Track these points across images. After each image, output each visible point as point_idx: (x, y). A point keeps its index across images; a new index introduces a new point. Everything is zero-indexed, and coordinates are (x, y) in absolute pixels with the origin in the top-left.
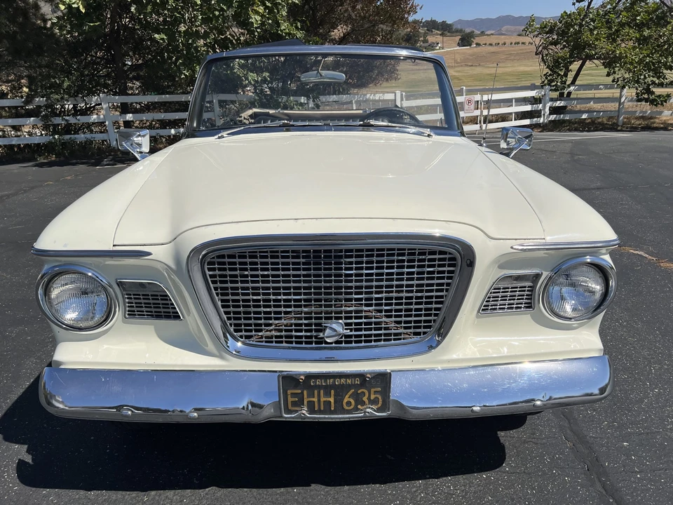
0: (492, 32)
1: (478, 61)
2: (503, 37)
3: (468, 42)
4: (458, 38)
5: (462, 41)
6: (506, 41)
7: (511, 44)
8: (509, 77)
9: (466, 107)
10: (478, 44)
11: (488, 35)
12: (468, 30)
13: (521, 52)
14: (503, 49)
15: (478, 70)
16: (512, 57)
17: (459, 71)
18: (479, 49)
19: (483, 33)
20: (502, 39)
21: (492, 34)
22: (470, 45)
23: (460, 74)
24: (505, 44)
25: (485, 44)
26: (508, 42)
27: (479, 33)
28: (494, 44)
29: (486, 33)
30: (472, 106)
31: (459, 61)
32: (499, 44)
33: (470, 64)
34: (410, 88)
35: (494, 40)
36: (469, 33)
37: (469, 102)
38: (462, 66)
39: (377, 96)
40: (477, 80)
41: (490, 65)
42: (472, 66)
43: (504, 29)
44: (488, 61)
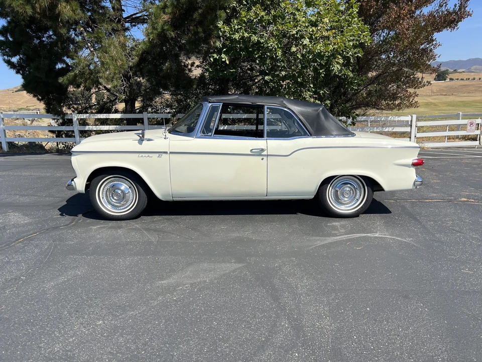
0: (464, 70)
1: (451, 91)
2: (473, 74)
3: (443, 77)
4: (434, 75)
5: (438, 77)
6: (476, 77)
7: (480, 79)
8: (479, 104)
9: (469, 128)
10: (451, 79)
11: (460, 73)
12: (443, 69)
14: (473, 83)
15: (451, 99)
18: (452, 82)
19: (455, 71)
20: (472, 75)
21: (464, 72)
22: (445, 80)
24: (474, 79)
25: (458, 79)
26: (477, 77)
27: (453, 71)
28: (465, 79)
29: (458, 71)
30: (474, 127)
31: (435, 91)
32: (469, 79)
33: (444, 94)
35: (465, 76)
36: (444, 71)
37: (471, 124)
38: (437, 95)
39: (397, 119)
40: (451, 106)
41: (461, 95)
42: (446, 95)
43: (473, 68)
44: (459, 92)
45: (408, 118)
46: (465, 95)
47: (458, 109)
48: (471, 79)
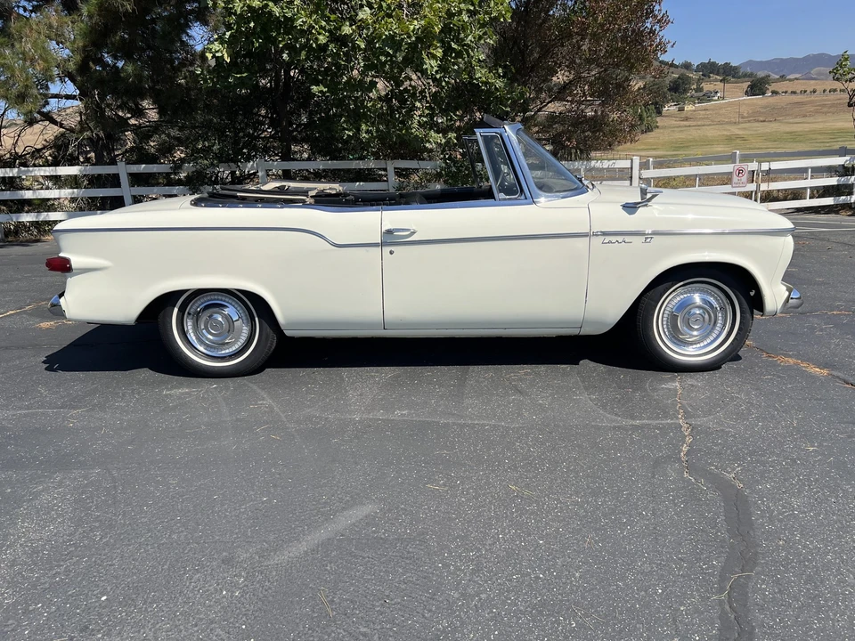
0: (797, 76)
1: (773, 114)
2: (812, 82)
3: (761, 89)
4: (746, 85)
5: (752, 89)
6: (818, 88)
7: (824, 91)
8: (819, 136)
9: (735, 179)
10: (774, 93)
11: (790, 80)
12: (761, 74)
13: (839, 102)
14: (813, 98)
15: (772, 127)
16: (825, 110)
17: (745, 129)
18: (777, 98)
19: (783, 78)
20: (811, 85)
21: (797, 79)
22: (763, 94)
23: (747, 132)
24: (814, 92)
25: (786, 92)
26: (820, 88)
27: (778, 77)
28: (798, 92)
29: (788, 77)
30: (744, 178)
31: (745, 115)
32: (805, 91)
33: (761, 119)
34: (674, 150)
35: (798, 86)
36: (763, 78)
37: (740, 172)
38: (749, 121)
39: (606, 164)
40: (770, 141)
41: (791, 121)
42: (764, 121)
43: (814, 71)
44: (788, 115)
45: (625, 164)
46: (796, 120)
47: (782, 146)
48: (808, 92)
